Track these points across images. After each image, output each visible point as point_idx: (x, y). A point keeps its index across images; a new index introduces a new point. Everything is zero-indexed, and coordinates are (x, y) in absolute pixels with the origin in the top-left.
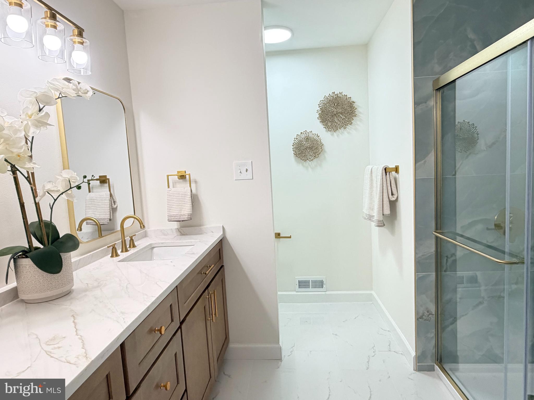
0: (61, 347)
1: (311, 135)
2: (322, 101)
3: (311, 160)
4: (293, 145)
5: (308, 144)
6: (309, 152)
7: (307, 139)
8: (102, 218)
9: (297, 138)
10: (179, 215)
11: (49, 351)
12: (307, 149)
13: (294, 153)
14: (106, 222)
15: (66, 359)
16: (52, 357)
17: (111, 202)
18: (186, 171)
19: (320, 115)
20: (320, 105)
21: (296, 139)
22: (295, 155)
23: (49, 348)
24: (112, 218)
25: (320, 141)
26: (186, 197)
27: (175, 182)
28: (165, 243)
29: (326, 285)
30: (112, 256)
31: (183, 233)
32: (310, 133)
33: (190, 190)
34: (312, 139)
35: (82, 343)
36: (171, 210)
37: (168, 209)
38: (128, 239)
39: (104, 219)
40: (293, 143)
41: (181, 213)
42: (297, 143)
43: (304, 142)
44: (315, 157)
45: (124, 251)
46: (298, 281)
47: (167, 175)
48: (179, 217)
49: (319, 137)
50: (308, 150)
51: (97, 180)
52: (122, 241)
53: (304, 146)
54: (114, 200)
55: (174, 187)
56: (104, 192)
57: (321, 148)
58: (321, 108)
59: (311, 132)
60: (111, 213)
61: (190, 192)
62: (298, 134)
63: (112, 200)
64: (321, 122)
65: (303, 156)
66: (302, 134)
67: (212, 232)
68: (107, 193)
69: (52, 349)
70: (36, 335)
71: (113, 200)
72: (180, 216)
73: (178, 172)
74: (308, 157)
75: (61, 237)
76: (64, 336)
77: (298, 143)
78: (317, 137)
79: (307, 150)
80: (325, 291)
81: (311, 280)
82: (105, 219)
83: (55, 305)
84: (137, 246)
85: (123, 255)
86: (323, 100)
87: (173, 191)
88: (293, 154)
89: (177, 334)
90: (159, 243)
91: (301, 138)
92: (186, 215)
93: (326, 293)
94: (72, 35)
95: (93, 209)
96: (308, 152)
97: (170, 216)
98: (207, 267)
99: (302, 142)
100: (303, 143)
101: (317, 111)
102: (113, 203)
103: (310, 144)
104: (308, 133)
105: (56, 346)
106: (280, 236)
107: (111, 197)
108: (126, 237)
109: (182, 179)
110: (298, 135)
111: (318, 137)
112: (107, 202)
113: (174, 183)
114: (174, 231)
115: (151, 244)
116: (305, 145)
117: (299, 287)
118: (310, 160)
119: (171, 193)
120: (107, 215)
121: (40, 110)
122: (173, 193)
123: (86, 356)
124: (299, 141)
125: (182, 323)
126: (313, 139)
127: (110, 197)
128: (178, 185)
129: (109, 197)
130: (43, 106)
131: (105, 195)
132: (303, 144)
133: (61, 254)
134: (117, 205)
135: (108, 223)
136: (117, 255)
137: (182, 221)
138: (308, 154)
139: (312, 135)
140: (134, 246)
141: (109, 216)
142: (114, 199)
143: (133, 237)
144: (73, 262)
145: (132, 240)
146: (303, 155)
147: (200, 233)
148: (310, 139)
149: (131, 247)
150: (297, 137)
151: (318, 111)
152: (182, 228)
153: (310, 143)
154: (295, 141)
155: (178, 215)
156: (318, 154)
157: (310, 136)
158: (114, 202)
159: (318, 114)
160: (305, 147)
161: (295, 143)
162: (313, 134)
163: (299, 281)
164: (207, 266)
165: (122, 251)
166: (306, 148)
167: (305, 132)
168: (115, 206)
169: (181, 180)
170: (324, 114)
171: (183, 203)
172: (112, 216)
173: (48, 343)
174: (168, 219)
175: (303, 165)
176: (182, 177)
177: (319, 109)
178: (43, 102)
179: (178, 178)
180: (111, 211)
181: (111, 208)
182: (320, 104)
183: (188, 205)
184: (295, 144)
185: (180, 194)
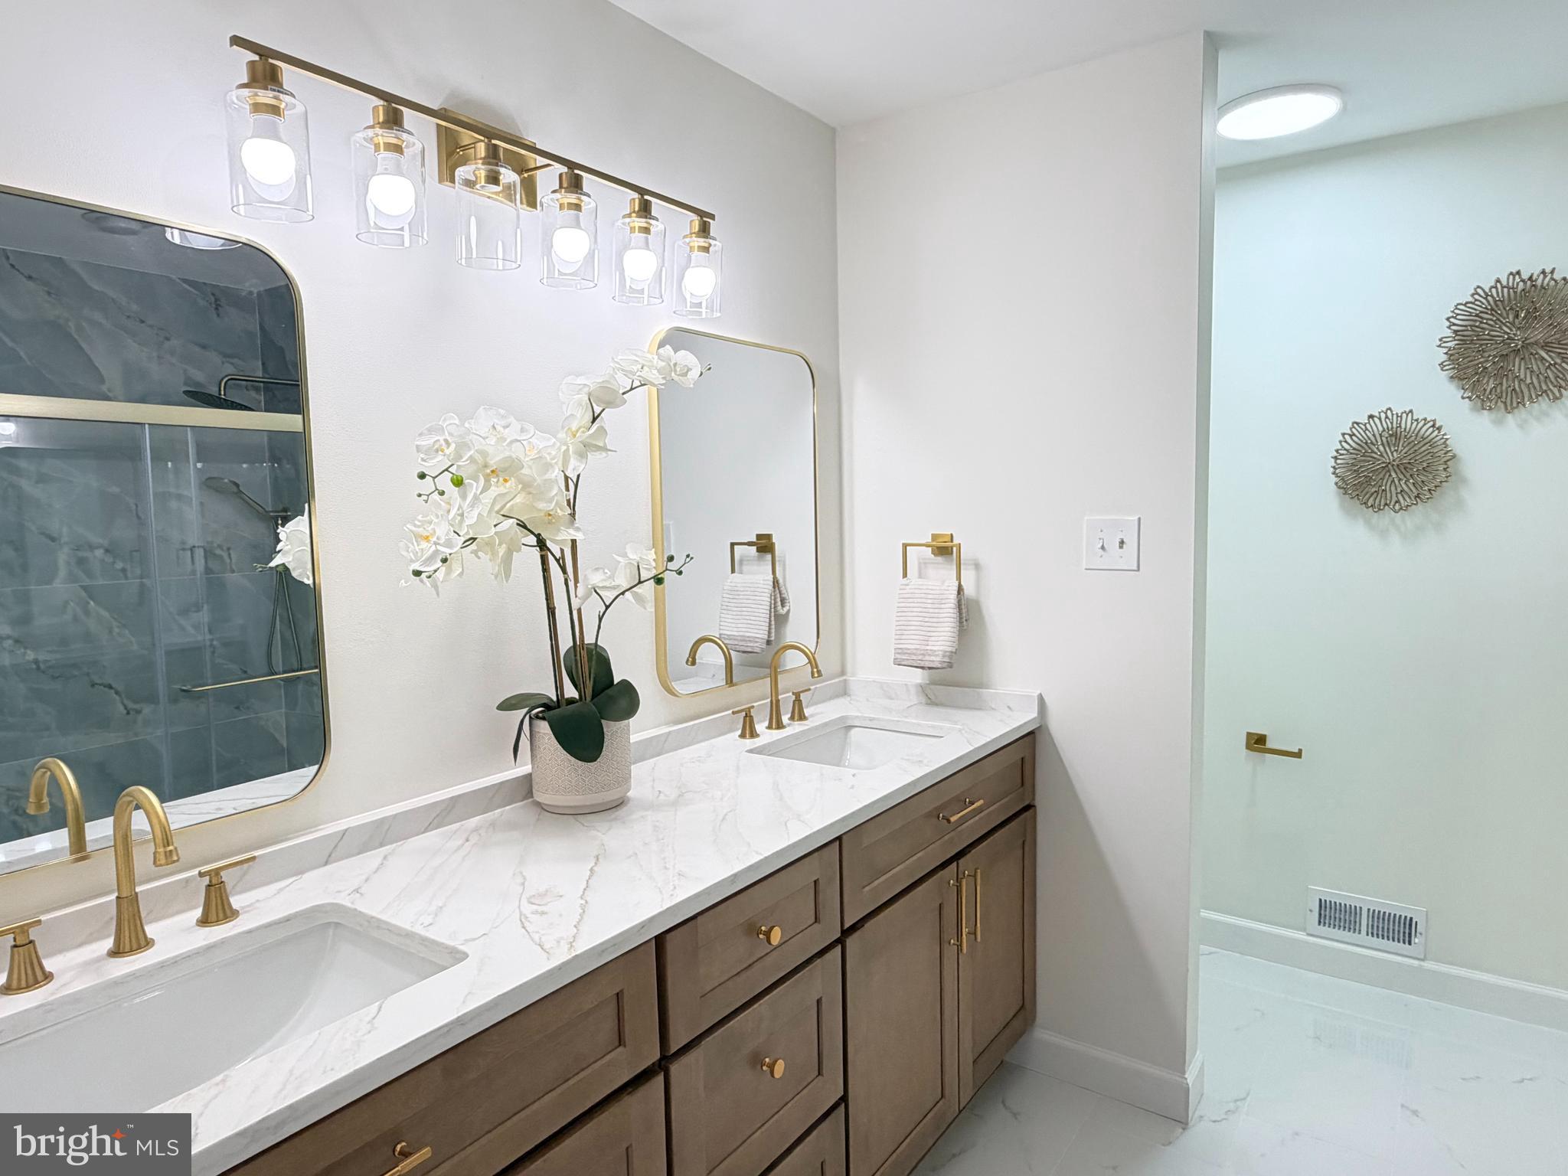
0: (546, 913)
1: (1407, 423)
2: (1465, 305)
3: (1401, 509)
4: (1336, 458)
5: (1395, 453)
6: (1397, 482)
7: (1391, 435)
8: (752, 637)
9: (1354, 435)
10: (922, 652)
11: (524, 915)
12: (1389, 471)
13: (1336, 484)
14: (758, 646)
15: (540, 938)
16: (524, 927)
17: (775, 600)
18: (954, 535)
19: (1451, 355)
20: (1452, 320)
21: (1347, 437)
22: (1342, 490)
23: (527, 909)
24: (773, 639)
25: (1445, 443)
26: (943, 606)
27: (925, 563)
28: (878, 719)
29: (1423, 935)
30: (743, 736)
31: (932, 697)
32: (1404, 415)
33: (957, 589)
34: (1413, 438)
35: (580, 915)
36: (904, 637)
37: (898, 632)
38: (786, 699)
39: (754, 640)
40: (1337, 451)
41: (928, 648)
42: (1352, 451)
43: (1381, 448)
44: (1417, 496)
45: (774, 727)
46: (1318, 900)
47: (903, 544)
48: (920, 657)
49: (1439, 429)
50: (1394, 475)
51: (750, 544)
52: (771, 702)
53: (1379, 460)
54: (783, 596)
55: (920, 577)
56: (758, 575)
57: (1445, 469)
58: (1455, 332)
59: (1407, 415)
60: (773, 627)
61: (956, 592)
62: (1358, 421)
63: (778, 595)
64: (1452, 377)
65: (1372, 494)
66: (1375, 419)
67: (1009, 707)
68: (766, 578)
69: (533, 913)
70: (525, 878)
71: (780, 594)
72: (923, 654)
73: (935, 537)
74: (1391, 497)
75: (615, 683)
76: (561, 894)
77: (1354, 449)
78: (1431, 429)
79: (1390, 475)
80: (1422, 957)
81: (1369, 910)
82: (757, 640)
83: (584, 825)
84: (810, 719)
85: (766, 735)
86: (1467, 303)
87: (913, 587)
88: (1335, 486)
89: (828, 956)
90: (865, 718)
91: (1367, 432)
92: (937, 653)
93: (1422, 963)
94: (688, 233)
95: (734, 613)
96: (1391, 479)
97: (900, 651)
98: (961, 802)
99: (1370, 448)
100: (1376, 450)
101: (1440, 340)
102: (779, 603)
103: (1402, 453)
104: (1398, 416)
105: (540, 909)
106: (1265, 745)
107: (777, 588)
108: (781, 694)
109: (942, 555)
110: (1358, 424)
111: (1436, 432)
112: (766, 599)
113: (923, 565)
114: (913, 691)
115: (843, 719)
116: (1381, 455)
117: (1320, 922)
118: (1397, 507)
119: (907, 591)
120: (762, 632)
121: (594, 419)
122: (912, 591)
123: (571, 943)
124: (1359, 442)
125: (846, 932)
126: (1417, 435)
127: (774, 587)
128: (931, 572)
129: (771, 588)
130: (601, 409)
131: (762, 582)
132: (1373, 452)
133: (603, 721)
134: (788, 608)
135: (763, 651)
136: (753, 734)
137: (930, 668)
138: (1393, 488)
139: (1412, 423)
140: (802, 717)
141: (767, 633)
142: (784, 591)
143: (801, 695)
144: (634, 743)
145: (798, 701)
146: (1374, 490)
147: (976, 706)
148: (1403, 436)
149: (796, 718)
150: (1353, 430)
151: (1445, 342)
152: (932, 687)
153: (1404, 451)
154: (1346, 442)
155: (919, 652)
156: (1429, 490)
157: (1403, 426)
158: (783, 601)
159: (1445, 350)
160: (1383, 463)
161: (1345, 449)
162: (1417, 420)
163: (1320, 900)
164: (965, 801)
165: (770, 727)
166: (1387, 466)
167: (1386, 413)
168: (783, 611)
169: (940, 559)
170: (1470, 351)
171: (935, 620)
172: (773, 635)
173: (532, 900)
174: (895, 659)
175: (1368, 522)
176: (944, 549)
177: (1449, 333)
178: (599, 401)
179: (932, 553)
180: (773, 623)
181: (773, 614)
182: (1455, 318)
183: (947, 629)
184: (1341, 455)
185: (930, 596)
